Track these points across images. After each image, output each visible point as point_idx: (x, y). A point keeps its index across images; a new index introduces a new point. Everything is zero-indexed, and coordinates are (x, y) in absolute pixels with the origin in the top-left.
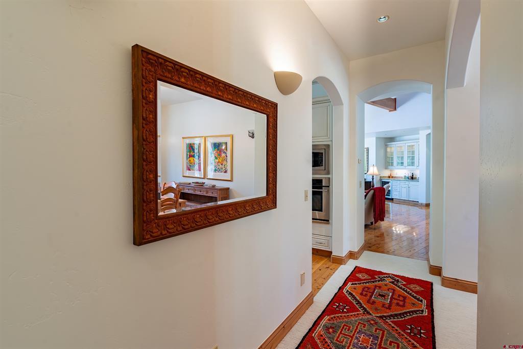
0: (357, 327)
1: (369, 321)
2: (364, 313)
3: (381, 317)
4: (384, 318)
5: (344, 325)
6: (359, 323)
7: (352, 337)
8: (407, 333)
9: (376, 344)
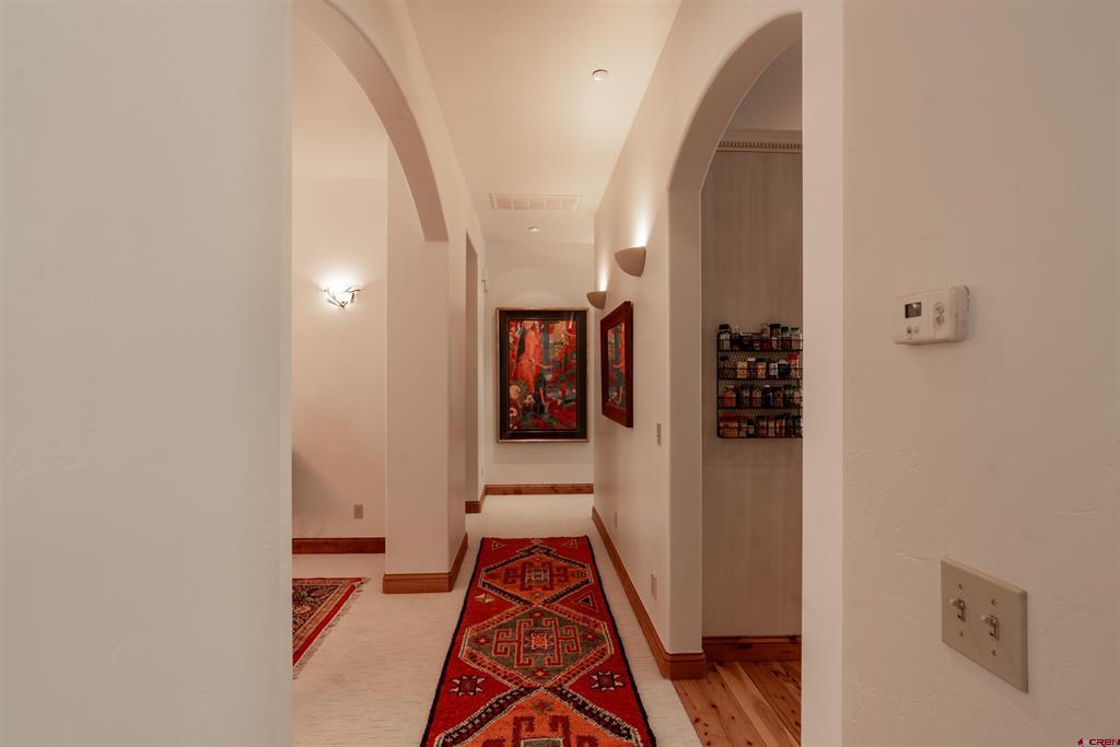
0: (559, 655)
1: (546, 673)
2: (560, 686)
3: (530, 689)
4: (522, 690)
5: (578, 650)
6: (559, 664)
7: (558, 639)
8: (480, 675)
9: (526, 642)
